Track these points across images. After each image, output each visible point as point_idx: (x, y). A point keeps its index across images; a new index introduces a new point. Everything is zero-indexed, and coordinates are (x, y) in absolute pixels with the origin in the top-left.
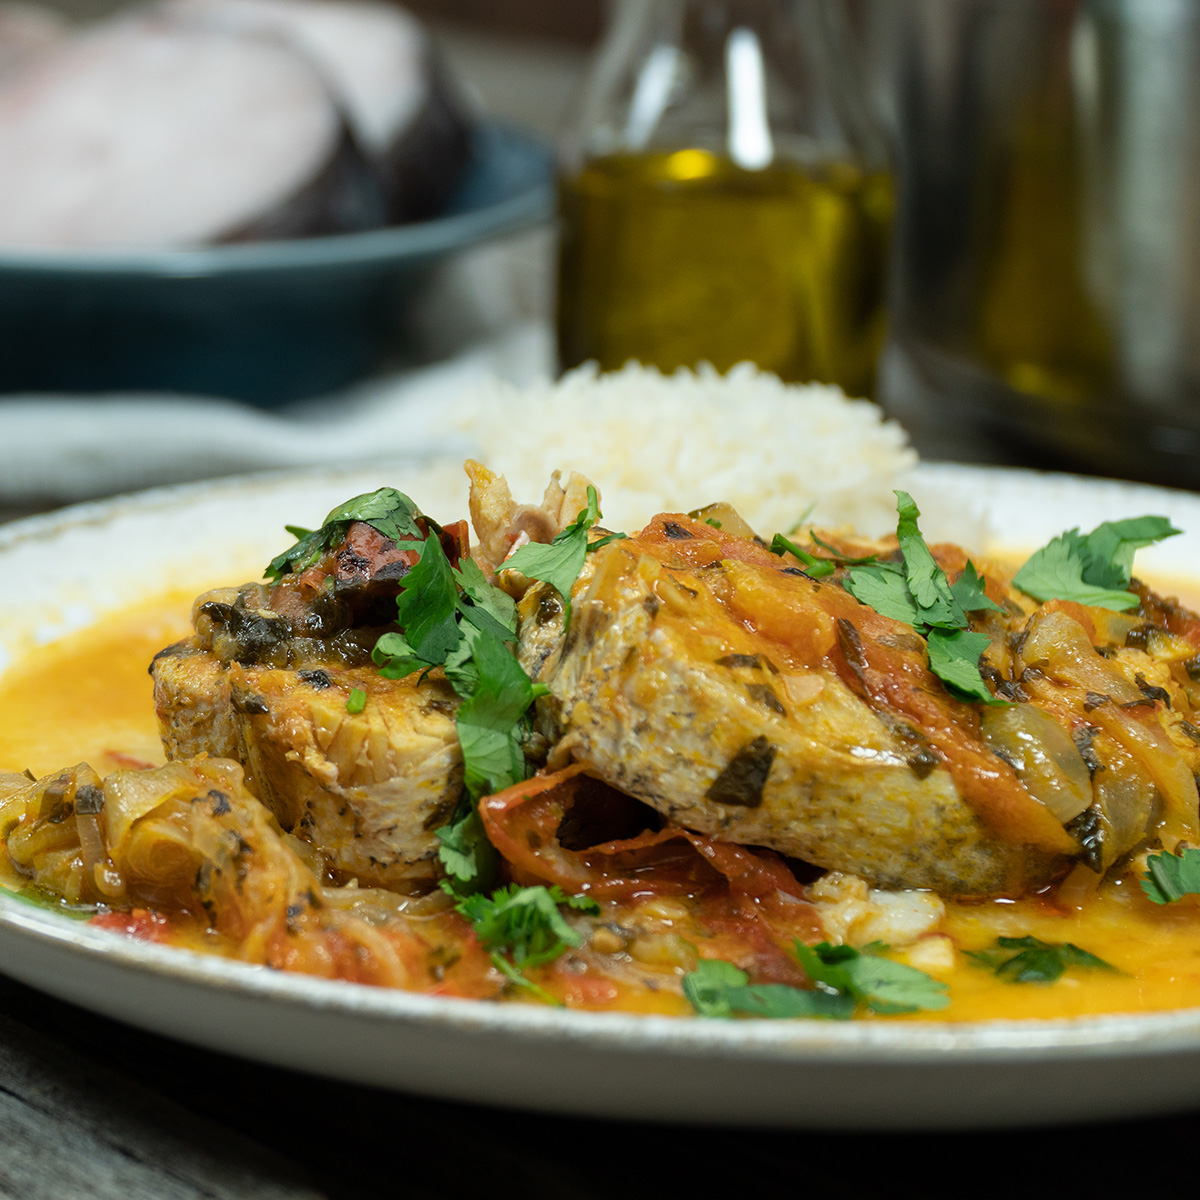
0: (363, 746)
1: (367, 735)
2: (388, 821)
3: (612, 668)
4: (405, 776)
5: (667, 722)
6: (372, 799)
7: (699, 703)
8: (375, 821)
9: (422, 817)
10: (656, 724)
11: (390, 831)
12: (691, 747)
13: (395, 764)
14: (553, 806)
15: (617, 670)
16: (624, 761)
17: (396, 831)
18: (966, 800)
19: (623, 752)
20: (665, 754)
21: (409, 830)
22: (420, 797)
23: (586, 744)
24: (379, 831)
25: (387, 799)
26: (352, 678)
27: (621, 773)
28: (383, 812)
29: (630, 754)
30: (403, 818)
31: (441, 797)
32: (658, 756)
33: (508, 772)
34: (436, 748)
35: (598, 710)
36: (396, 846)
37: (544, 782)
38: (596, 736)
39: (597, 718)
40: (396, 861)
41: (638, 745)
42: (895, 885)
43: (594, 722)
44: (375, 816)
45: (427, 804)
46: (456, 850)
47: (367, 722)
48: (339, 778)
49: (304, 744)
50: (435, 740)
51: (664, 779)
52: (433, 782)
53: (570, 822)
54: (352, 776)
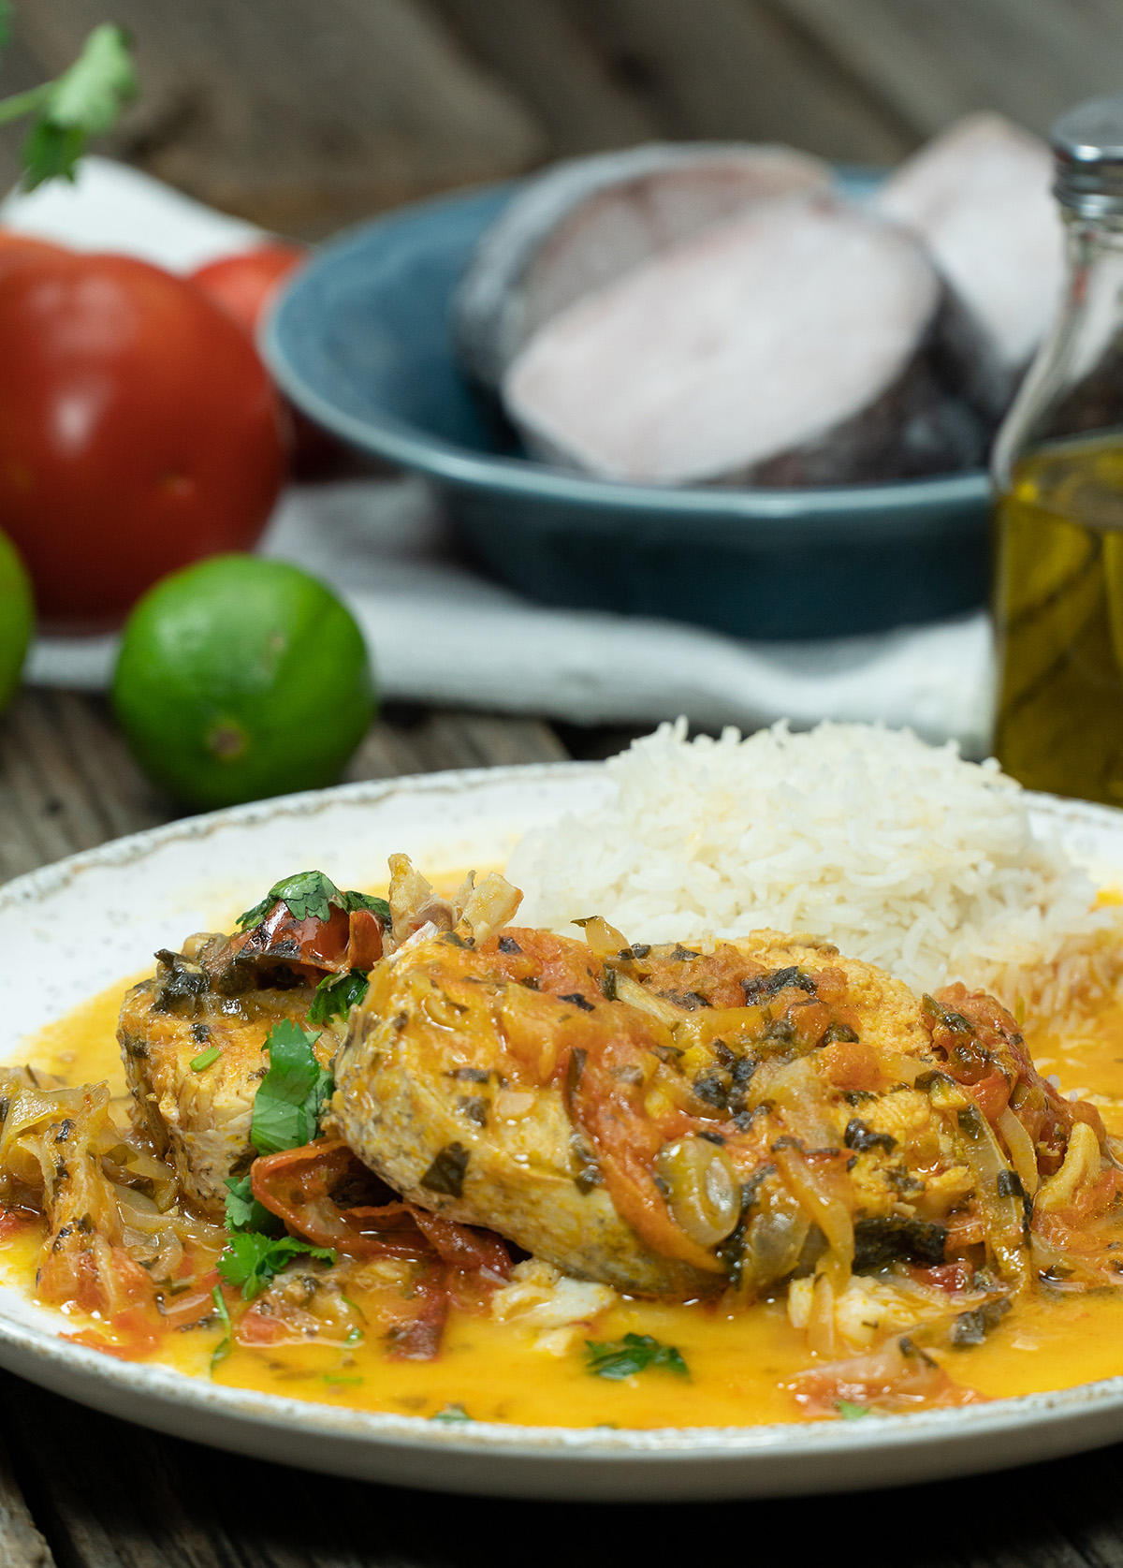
0: (192, 1101)
1: (197, 1092)
2: (206, 1164)
3: (361, 1068)
4: (217, 1130)
5: (394, 1118)
6: (198, 1143)
7: (415, 1108)
8: (199, 1161)
9: (229, 1165)
10: (388, 1120)
11: (208, 1171)
12: (409, 1142)
13: (213, 1118)
14: (323, 1170)
15: (365, 1069)
16: (364, 1144)
17: (211, 1172)
18: (622, 1217)
19: (365, 1137)
20: (390, 1144)
21: (221, 1173)
22: (228, 1148)
23: (341, 1125)
24: (201, 1170)
25: (207, 1145)
27: (363, 1154)
28: (203, 1155)
29: (369, 1142)
30: (216, 1163)
31: (243, 1151)
32: (386, 1144)
33: (294, 1137)
34: (243, 1110)
35: (349, 1101)
36: (212, 1184)
37: (312, 1151)
38: (348, 1120)
39: (348, 1107)
40: (213, 1196)
41: (374, 1132)
42: (580, 1276)
43: (347, 1110)
44: (199, 1158)
45: (232, 1154)
46: (239, 1197)
47: (200, 1080)
48: (180, 1121)
49: (163, 1089)
50: (245, 1103)
51: (388, 1165)
52: (237, 1138)
54: (187, 1122)
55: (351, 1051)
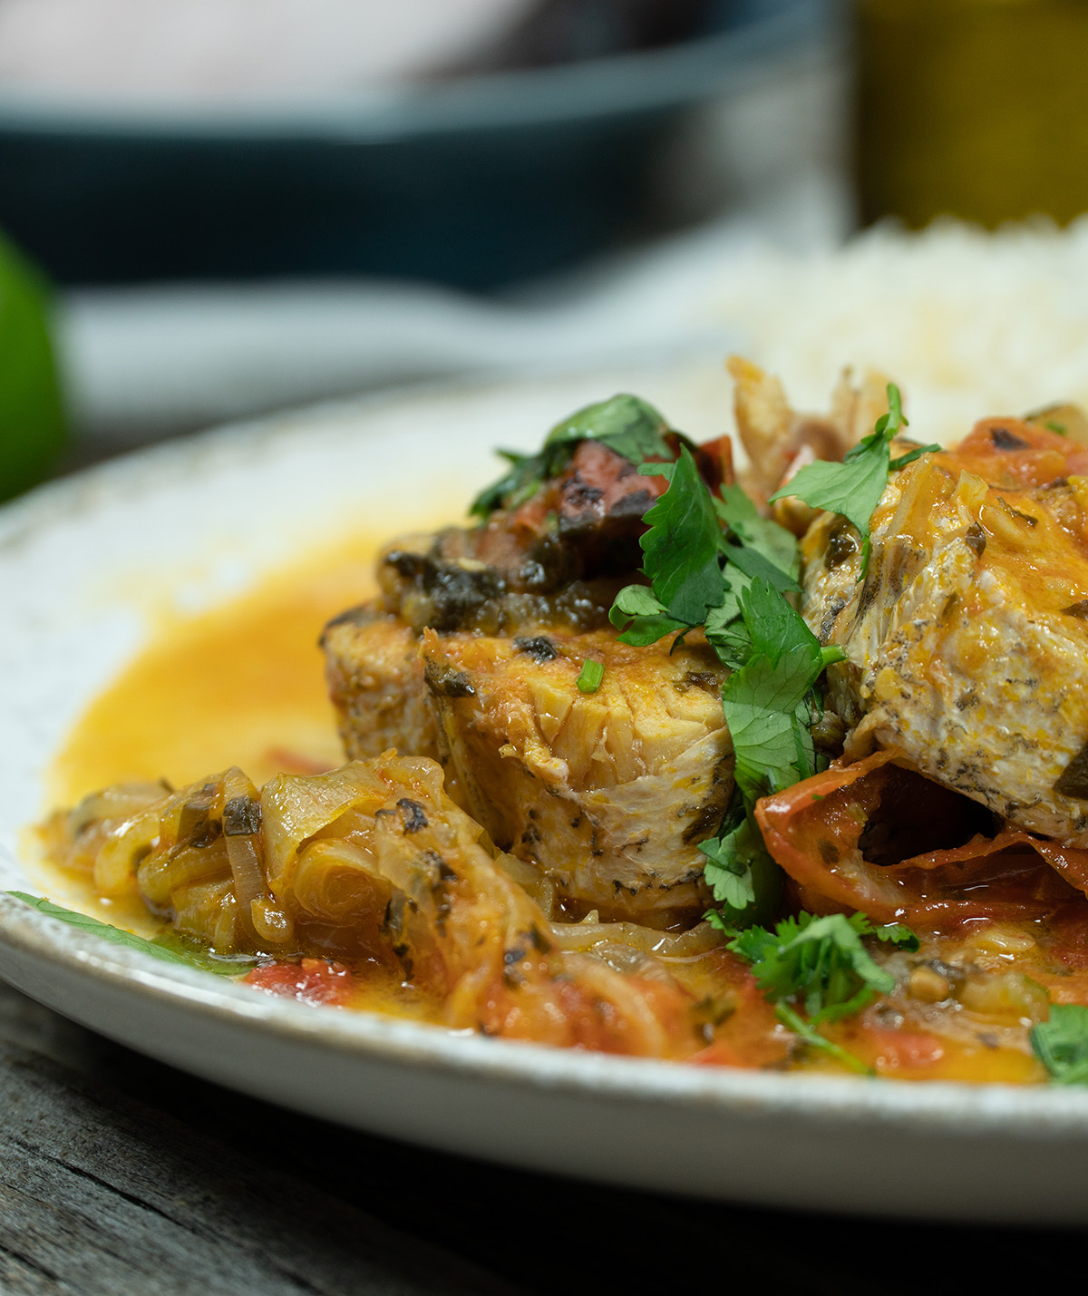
0: (601, 736)
1: (605, 721)
2: (636, 834)
3: (925, 624)
4: (657, 774)
5: (1000, 692)
6: (615, 804)
7: (1042, 666)
8: (618, 834)
9: (680, 827)
10: (986, 695)
11: (639, 846)
12: (1033, 724)
13: (643, 758)
14: (853, 807)
15: (933, 625)
16: (946, 745)
17: (647, 846)
19: (944, 734)
20: (998, 735)
21: (664, 845)
22: (677, 801)
23: (894, 724)
24: (625, 846)
25: (634, 804)
26: (585, 647)
27: (942, 762)
28: (628, 822)
29: (952, 736)
30: (656, 829)
31: (705, 800)
32: (990, 738)
33: (792, 764)
34: (697, 735)
35: (909, 680)
36: (647, 866)
37: (841, 776)
38: (907, 713)
39: (909, 689)
40: (649, 886)
41: (962, 723)
43: (905, 696)
44: (619, 827)
45: (686, 810)
46: (726, 868)
47: (605, 704)
48: (570, 778)
49: (523, 735)
50: (696, 725)
51: (999, 768)
52: (694, 781)
53: (876, 827)
54: (586, 775)
55: (874, 611)
